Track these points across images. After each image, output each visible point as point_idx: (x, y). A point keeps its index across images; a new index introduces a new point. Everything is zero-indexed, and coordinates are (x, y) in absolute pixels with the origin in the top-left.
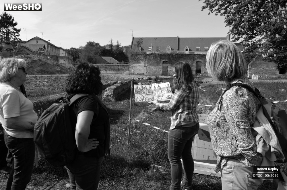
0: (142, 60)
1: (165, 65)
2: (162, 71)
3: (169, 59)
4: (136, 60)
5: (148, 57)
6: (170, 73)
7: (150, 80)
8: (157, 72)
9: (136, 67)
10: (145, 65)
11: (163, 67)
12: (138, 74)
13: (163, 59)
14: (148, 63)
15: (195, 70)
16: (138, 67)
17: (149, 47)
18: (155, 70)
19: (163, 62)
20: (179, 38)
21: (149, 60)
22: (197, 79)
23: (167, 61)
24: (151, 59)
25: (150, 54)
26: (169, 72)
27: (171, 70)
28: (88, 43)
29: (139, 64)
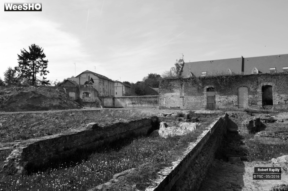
0: (177, 88)
1: (211, 94)
2: (206, 102)
3: (216, 84)
4: (168, 88)
5: (184, 83)
6: (218, 106)
7: (181, 118)
8: (199, 104)
9: (169, 98)
10: (181, 94)
11: (208, 97)
12: (172, 108)
13: (208, 85)
14: (185, 92)
15: (261, 99)
16: (172, 98)
17: (203, 73)
18: (196, 101)
19: (208, 90)
20: (243, 59)
21: (187, 87)
22: (264, 115)
23: (212, 88)
24: (189, 85)
25: (187, 79)
26: (217, 104)
27: (220, 101)
28: (149, 75)
29: (173, 94)
